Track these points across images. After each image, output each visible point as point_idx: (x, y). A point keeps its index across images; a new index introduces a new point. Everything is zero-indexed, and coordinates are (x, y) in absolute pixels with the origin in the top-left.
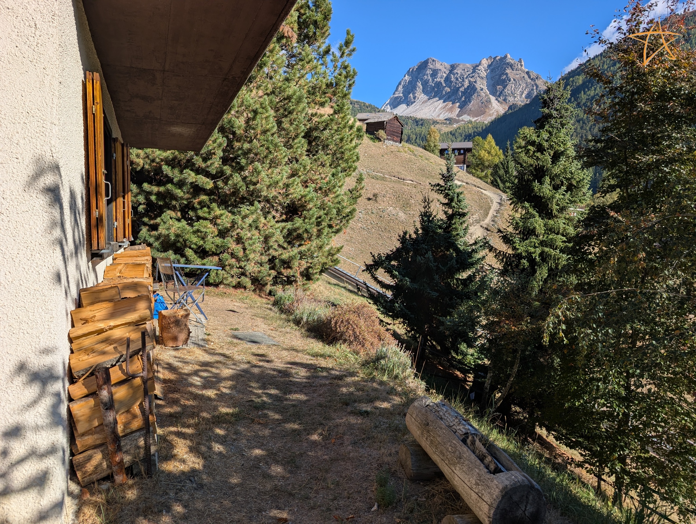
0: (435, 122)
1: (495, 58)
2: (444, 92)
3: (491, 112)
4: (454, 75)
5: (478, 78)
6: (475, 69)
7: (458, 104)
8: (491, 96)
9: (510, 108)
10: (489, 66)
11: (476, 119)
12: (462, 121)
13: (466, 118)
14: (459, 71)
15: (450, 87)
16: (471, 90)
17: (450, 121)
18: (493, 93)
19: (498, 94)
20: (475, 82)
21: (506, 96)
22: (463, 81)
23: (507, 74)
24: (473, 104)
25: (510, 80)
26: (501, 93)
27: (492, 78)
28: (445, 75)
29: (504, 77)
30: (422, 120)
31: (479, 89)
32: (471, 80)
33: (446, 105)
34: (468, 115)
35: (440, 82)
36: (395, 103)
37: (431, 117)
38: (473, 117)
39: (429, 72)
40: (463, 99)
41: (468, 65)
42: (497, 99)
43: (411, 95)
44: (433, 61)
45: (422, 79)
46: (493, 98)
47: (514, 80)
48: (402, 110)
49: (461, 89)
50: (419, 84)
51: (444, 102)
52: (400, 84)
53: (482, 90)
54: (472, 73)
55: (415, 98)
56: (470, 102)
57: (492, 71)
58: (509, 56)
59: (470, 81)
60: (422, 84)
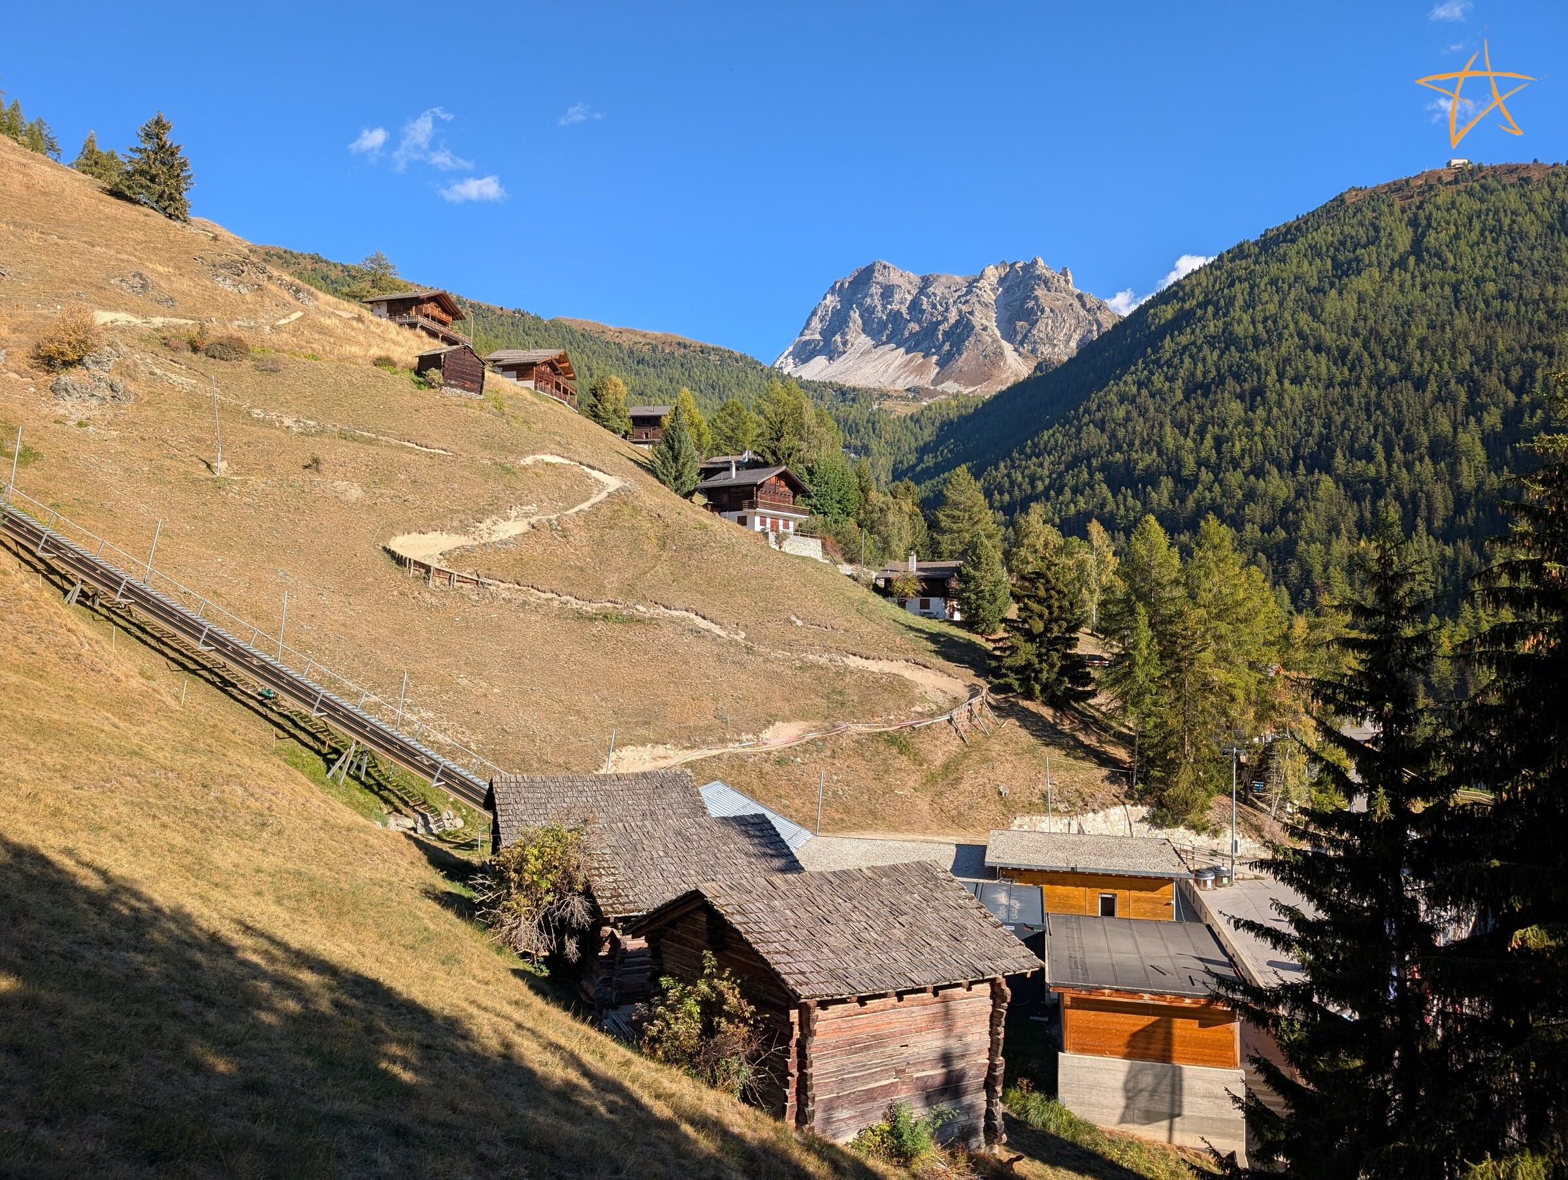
0: (884, 395)
1: (1012, 266)
2: (907, 333)
3: (1004, 376)
4: (928, 297)
5: (977, 306)
6: (971, 286)
7: (935, 358)
8: (1004, 343)
10: (1001, 281)
11: (971, 389)
12: (943, 393)
13: (951, 387)
14: (937, 289)
15: (919, 322)
16: (962, 330)
17: (916, 392)
18: (1009, 336)
19: (1019, 338)
20: (971, 313)
21: (1035, 342)
22: (947, 310)
23: (1036, 298)
24: (966, 359)
25: (1043, 311)
26: (1025, 336)
27: (1007, 306)
28: (909, 298)
29: (1031, 304)
30: (854, 389)
31: (978, 328)
32: (964, 308)
33: (911, 361)
34: (956, 381)
35: (899, 313)
36: (804, 354)
37: (877, 385)
38: (966, 386)
39: (875, 290)
40: (947, 347)
41: (958, 278)
42: (1016, 350)
43: (838, 338)
44: (885, 267)
45: (860, 305)
46: (1008, 348)
47: (1052, 310)
48: (817, 369)
49: (941, 328)
50: (855, 315)
51: (907, 352)
52: (814, 313)
53: (985, 329)
54: (966, 295)
55: (845, 343)
56: (960, 355)
57: (1006, 291)
58: (1041, 262)
59: (960, 311)
60: (861, 316)
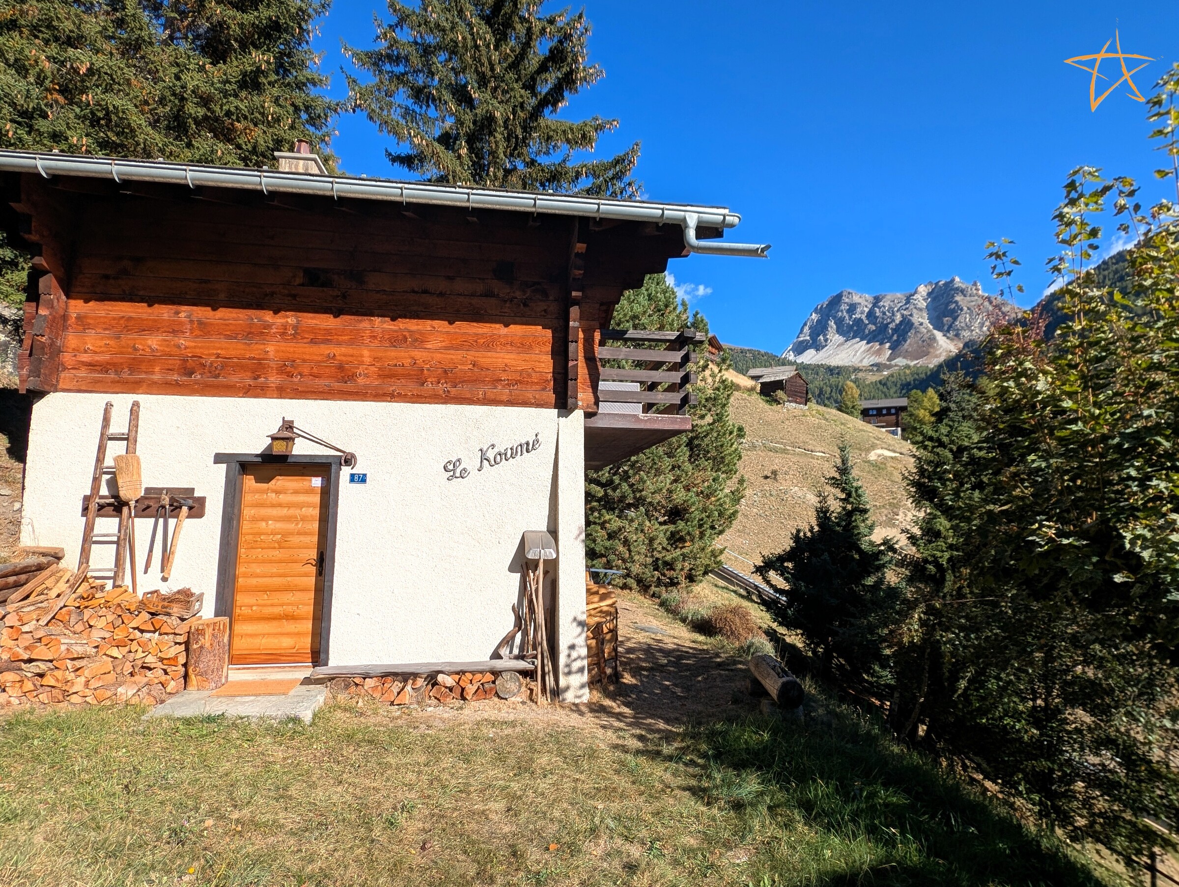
0: (856, 370)
1: (937, 284)
2: (867, 331)
3: (938, 352)
4: (879, 308)
5: (914, 311)
6: (908, 300)
7: (888, 345)
8: (935, 332)
9: (966, 345)
10: (929, 294)
11: (916, 362)
12: (896, 365)
13: (901, 361)
14: (886, 303)
15: (875, 324)
16: (906, 326)
17: (879, 367)
18: (939, 327)
19: (946, 328)
20: (911, 315)
21: (958, 330)
22: (893, 314)
23: (956, 302)
24: (909, 343)
25: (962, 310)
26: (950, 327)
27: (935, 309)
28: (867, 310)
29: (953, 306)
30: (838, 367)
31: (916, 324)
32: (905, 312)
33: (871, 347)
34: (904, 358)
35: (860, 320)
36: (800, 349)
37: (850, 364)
38: (912, 360)
39: (844, 307)
40: (895, 338)
41: (899, 295)
42: (944, 335)
43: (821, 337)
44: (849, 293)
45: (834, 318)
46: (938, 335)
47: (969, 309)
48: (809, 357)
49: (891, 326)
50: (832, 323)
51: (868, 343)
52: (805, 324)
53: (921, 324)
54: (906, 304)
55: (826, 340)
56: (905, 341)
57: (934, 300)
58: (957, 279)
59: (903, 315)
60: (835, 323)
